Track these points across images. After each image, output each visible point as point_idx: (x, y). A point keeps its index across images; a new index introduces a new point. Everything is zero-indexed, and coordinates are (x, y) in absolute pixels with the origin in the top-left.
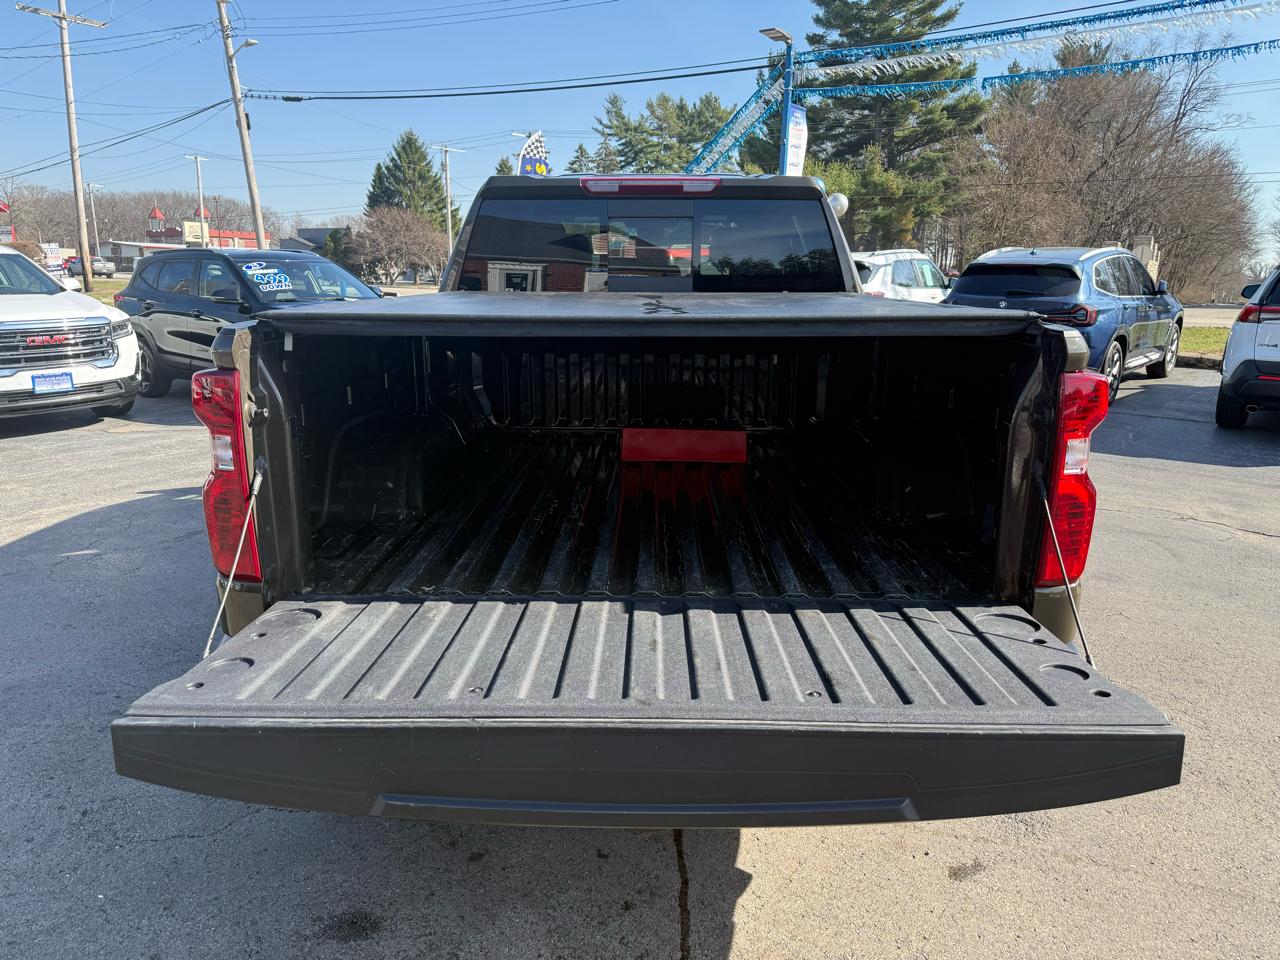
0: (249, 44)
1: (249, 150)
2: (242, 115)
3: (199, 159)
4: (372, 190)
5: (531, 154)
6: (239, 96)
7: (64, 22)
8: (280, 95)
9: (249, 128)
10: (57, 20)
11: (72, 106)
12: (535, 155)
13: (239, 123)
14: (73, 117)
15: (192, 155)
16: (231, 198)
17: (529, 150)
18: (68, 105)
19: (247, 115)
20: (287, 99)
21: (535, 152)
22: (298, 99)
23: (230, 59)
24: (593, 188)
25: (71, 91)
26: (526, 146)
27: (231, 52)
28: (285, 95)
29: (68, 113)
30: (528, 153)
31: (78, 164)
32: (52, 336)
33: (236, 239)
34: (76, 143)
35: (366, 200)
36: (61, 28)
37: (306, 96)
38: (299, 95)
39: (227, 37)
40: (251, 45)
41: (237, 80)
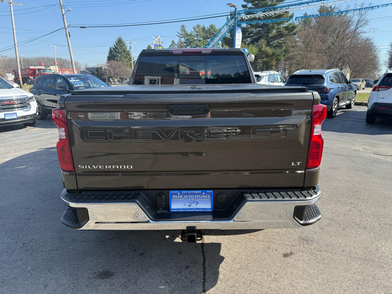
1: (70, 43)
2: (68, 33)
3: (54, 47)
4: (108, 55)
5: (157, 43)
6: (66, 26)
7: (11, 4)
8: (79, 26)
9: (70, 36)
10: (9, 4)
11: (15, 31)
13: (66, 35)
14: (15, 34)
15: (52, 45)
16: (65, 58)
18: (13, 30)
19: (69, 33)
22: (85, 27)
23: (63, 15)
24: (174, 52)
25: (14, 26)
26: (155, 41)
27: (64, 13)
28: (81, 26)
29: (13, 33)
30: (156, 43)
31: (17, 48)
32: (10, 102)
33: (67, 71)
34: (16, 42)
35: (107, 59)
36: (10, 6)
37: (87, 26)
38: (85, 26)
39: (62, 8)
40: (70, 11)
41: (65, 22)
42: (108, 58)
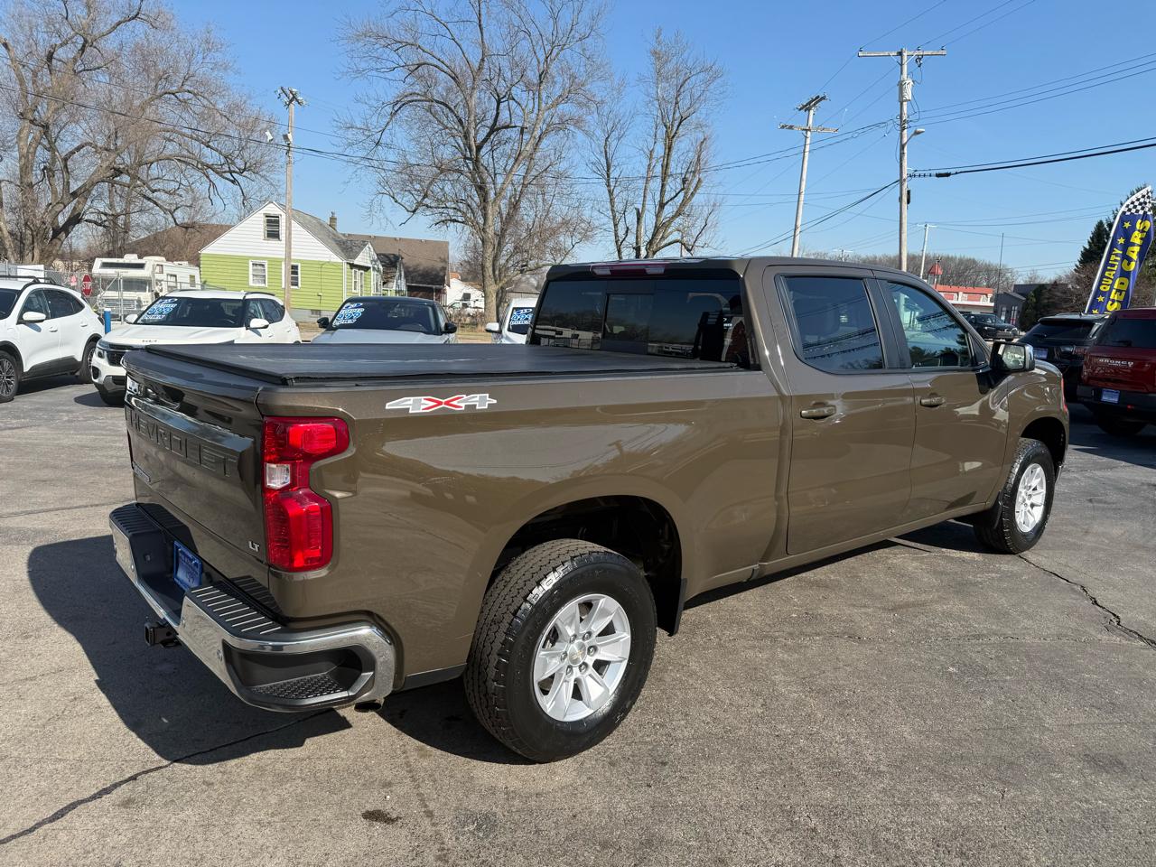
0: (917, 133)
1: (905, 221)
2: (905, 192)
3: (926, 228)
4: (1088, 247)
5: (1134, 211)
6: (905, 176)
7: (809, 133)
8: (934, 172)
9: (908, 202)
10: (804, 132)
11: (802, 197)
12: (1137, 211)
13: (901, 199)
14: (801, 203)
17: (1131, 206)
18: (800, 194)
19: (909, 192)
20: (939, 175)
21: (1139, 207)
22: (948, 175)
23: (902, 147)
25: (804, 183)
27: (905, 140)
28: (938, 172)
29: (799, 201)
30: (1130, 210)
31: (797, 238)
33: (961, 293)
34: (799, 223)
35: (1079, 257)
36: (806, 137)
37: (953, 171)
38: (948, 171)
39: (903, 129)
40: (919, 133)
41: (905, 164)
42: (1083, 254)
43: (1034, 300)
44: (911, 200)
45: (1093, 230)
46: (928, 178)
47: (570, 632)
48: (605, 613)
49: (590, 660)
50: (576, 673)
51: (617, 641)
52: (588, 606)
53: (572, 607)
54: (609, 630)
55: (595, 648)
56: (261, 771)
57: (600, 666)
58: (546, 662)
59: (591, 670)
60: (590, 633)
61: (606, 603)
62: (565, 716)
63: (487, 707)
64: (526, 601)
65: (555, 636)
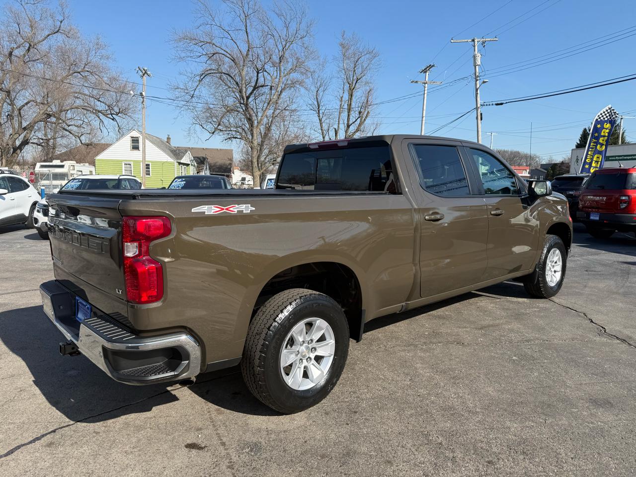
0: (484, 82)
1: (480, 130)
2: (479, 114)
5: (602, 118)
6: (479, 105)
7: (426, 85)
8: (494, 103)
9: (481, 119)
10: (424, 84)
11: (424, 119)
12: (604, 119)
13: (477, 118)
14: (424, 122)
17: (601, 116)
18: (423, 117)
19: (481, 114)
20: (497, 104)
21: (605, 117)
22: (502, 104)
23: (477, 90)
25: (424, 112)
26: (599, 114)
27: (478, 86)
28: (496, 103)
29: (422, 120)
30: (600, 118)
36: (425, 87)
37: (504, 102)
38: (502, 102)
39: (477, 80)
40: (485, 82)
41: (479, 99)
43: (552, 172)
44: (483, 118)
45: (581, 133)
46: (491, 106)
47: (301, 339)
48: (320, 328)
49: (312, 356)
50: (305, 363)
51: (327, 344)
52: (310, 325)
53: (301, 325)
54: (322, 339)
55: (315, 349)
56: (127, 424)
57: (318, 359)
58: (287, 357)
59: (313, 361)
60: (312, 340)
61: (320, 323)
62: (299, 387)
63: (254, 382)
64: (275, 321)
65: (292, 342)
